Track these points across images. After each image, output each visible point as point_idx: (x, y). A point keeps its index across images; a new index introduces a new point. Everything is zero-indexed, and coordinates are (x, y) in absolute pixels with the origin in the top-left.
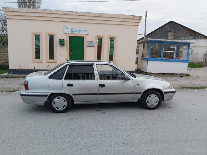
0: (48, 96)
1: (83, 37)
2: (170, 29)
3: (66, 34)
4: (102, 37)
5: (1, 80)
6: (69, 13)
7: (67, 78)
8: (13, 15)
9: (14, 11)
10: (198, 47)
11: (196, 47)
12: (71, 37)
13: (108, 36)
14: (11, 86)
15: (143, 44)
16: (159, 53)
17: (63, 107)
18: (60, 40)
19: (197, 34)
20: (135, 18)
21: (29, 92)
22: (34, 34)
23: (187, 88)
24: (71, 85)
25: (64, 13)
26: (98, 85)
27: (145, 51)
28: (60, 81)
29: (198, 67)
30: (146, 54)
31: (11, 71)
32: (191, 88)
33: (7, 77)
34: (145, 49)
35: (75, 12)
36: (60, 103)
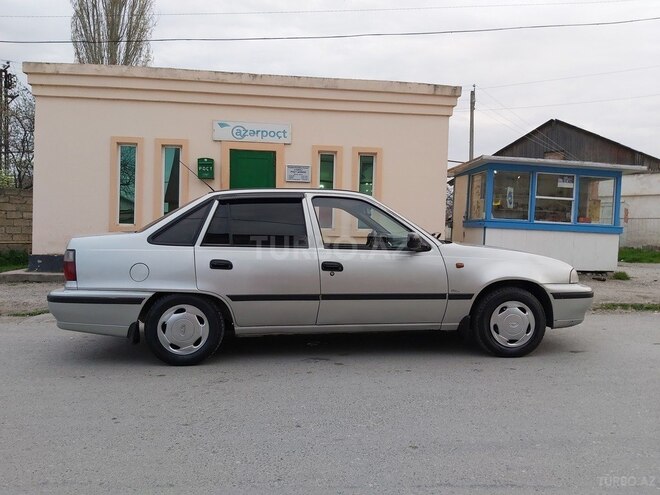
0: (144, 302)
1: (275, 152)
2: (551, 144)
3: (217, 145)
4: (336, 152)
5: (4, 286)
6: (229, 79)
7: (210, 240)
8: (56, 86)
9: (57, 74)
10: (644, 199)
11: (638, 199)
12: (234, 153)
13: (353, 148)
14: (32, 300)
15: (466, 178)
16: (522, 206)
17: (196, 344)
18: (201, 161)
19: (637, 157)
20: (438, 92)
21: (78, 289)
22: (118, 144)
23: (624, 306)
24: (226, 265)
25: (213, 78)
26: (317, 267)
27: (476, 198)
28: (188, 250)
29: (651, 261)
30: (478, 207)
31: (39, 261)
32: (638, 308)
33: (25, 280)
34: (475, 192)
35: (250, 75)
36: (183, 328)
